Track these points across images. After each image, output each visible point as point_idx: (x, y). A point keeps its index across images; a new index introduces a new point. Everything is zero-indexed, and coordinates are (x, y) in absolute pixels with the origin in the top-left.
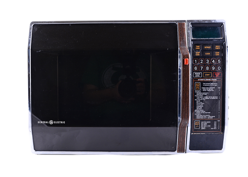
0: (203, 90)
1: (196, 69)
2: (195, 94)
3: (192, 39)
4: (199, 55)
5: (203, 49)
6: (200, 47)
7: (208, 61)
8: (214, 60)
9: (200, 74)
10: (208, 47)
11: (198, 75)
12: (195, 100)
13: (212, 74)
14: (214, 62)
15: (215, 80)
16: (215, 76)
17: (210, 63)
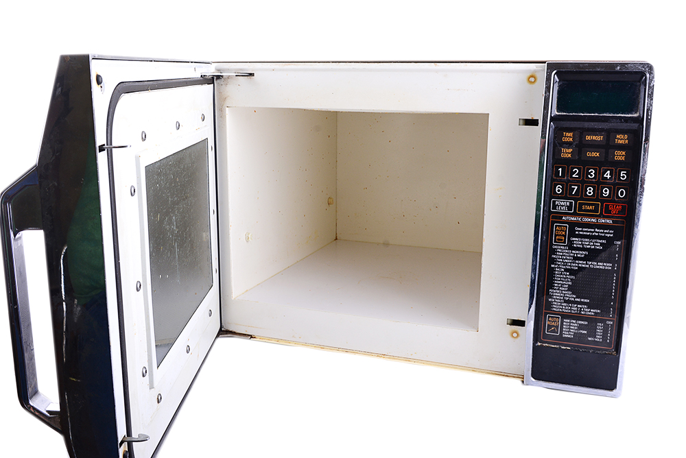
0: (573, 244)
1: (559, 191)
2: (554, 251)
3: (555, 112)
4: (570, 156)
5: (581, 141)
6: (574, 135)
7: (592, 172)
8: (609, 172)
9: (568, 204)
10: (594, 138)
11: (562, 206)
12: (552, 266)
13: (602, 206)
14: (609, 176)
15: (608, 221)
16: (610, 212)
17: (599, 179)
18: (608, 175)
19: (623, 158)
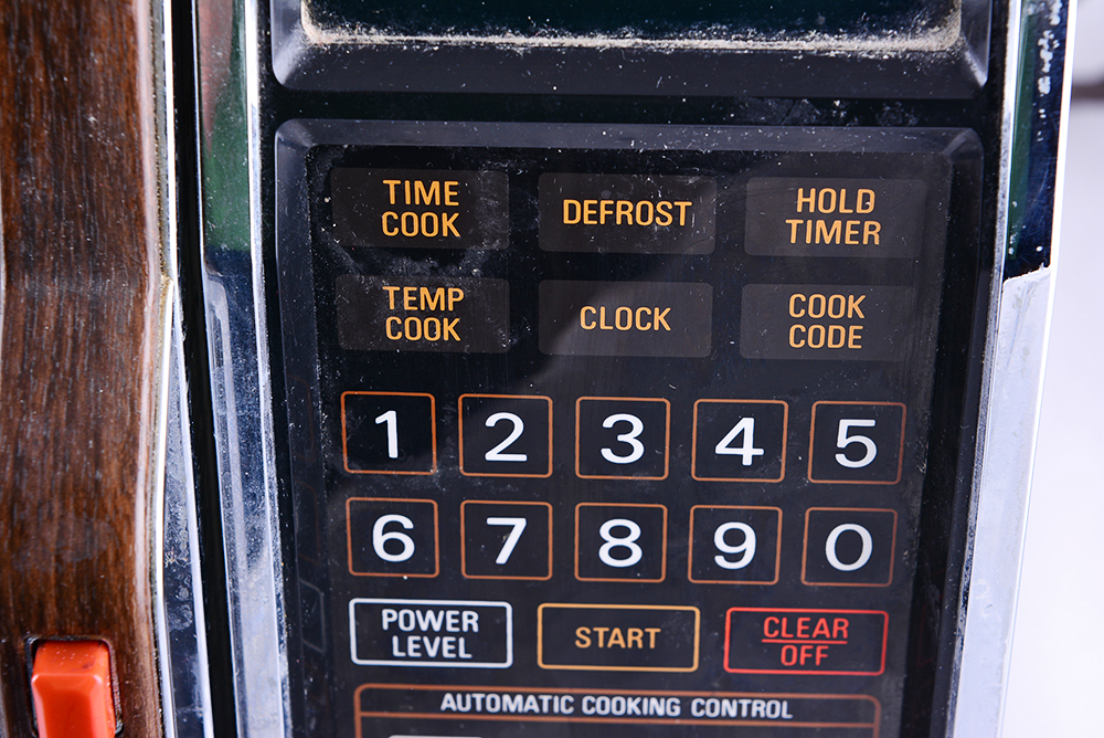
1: (394, 547)
3: (314, 34)
4: (448, 329)
5: (523, 238)
6: (462, 195)
7: (624, 427)
8: (747, 425)
9: (471, 621)
10: (626, 211)
11: (431, 633)
13: (712, 623)
14: (748, 453)
15: (760, 708)
16: (771, 654)
17: (679, 467)
18: (742, 442)
19: (851, 338)
